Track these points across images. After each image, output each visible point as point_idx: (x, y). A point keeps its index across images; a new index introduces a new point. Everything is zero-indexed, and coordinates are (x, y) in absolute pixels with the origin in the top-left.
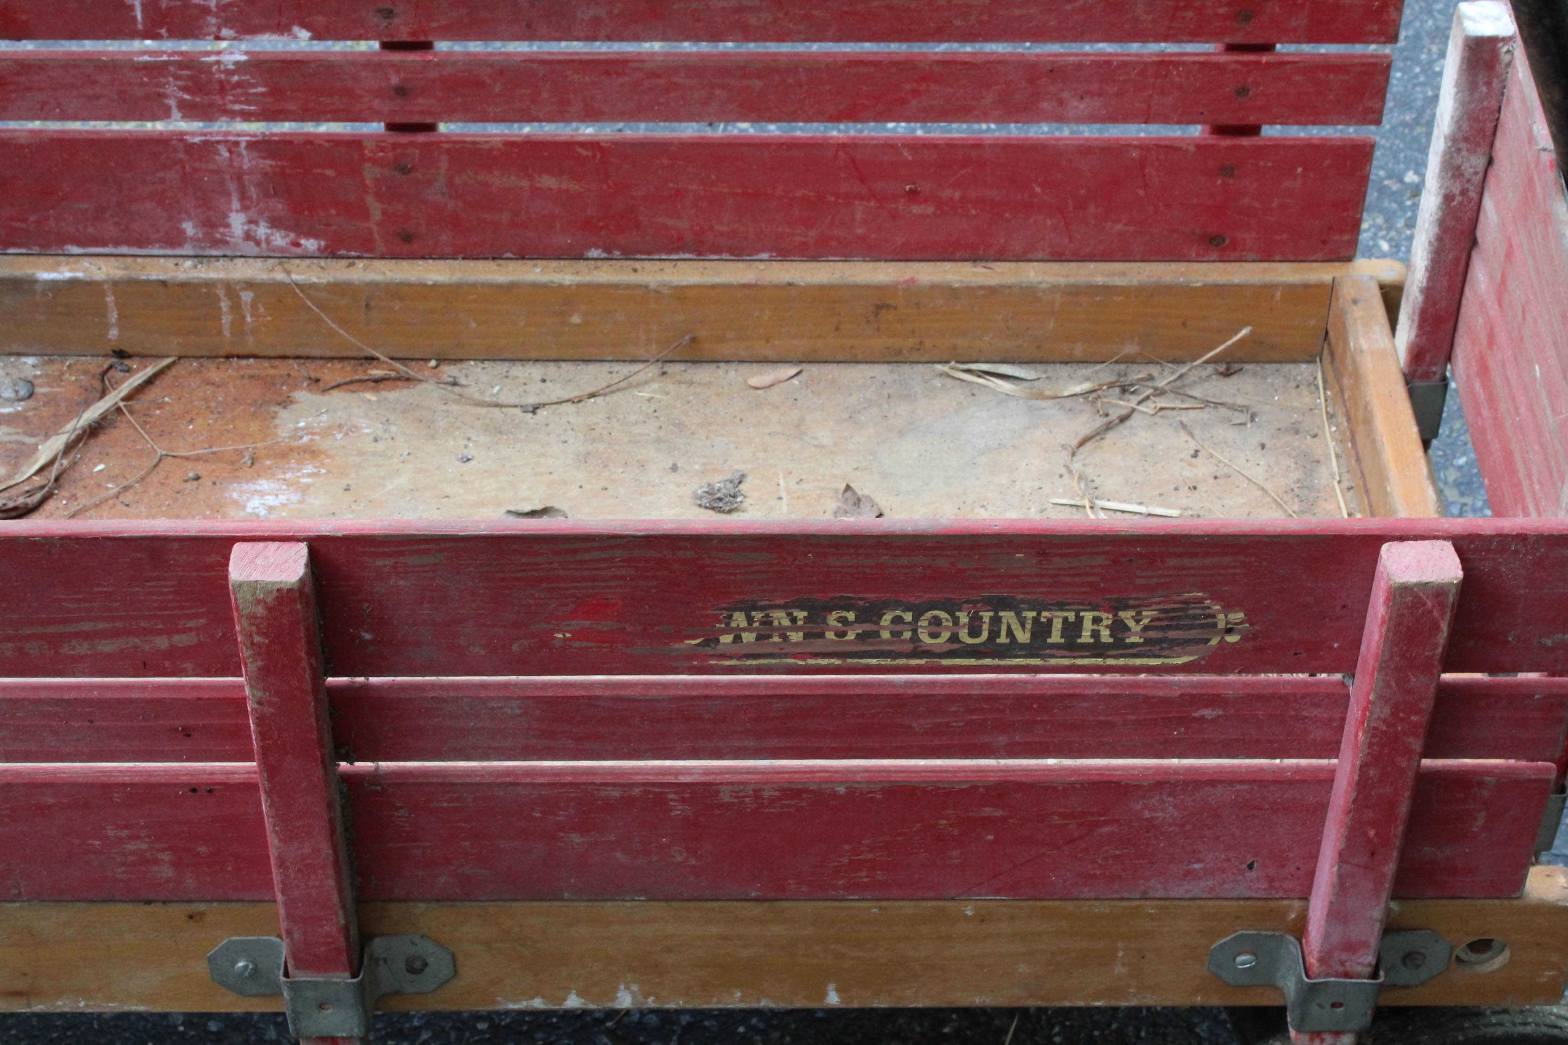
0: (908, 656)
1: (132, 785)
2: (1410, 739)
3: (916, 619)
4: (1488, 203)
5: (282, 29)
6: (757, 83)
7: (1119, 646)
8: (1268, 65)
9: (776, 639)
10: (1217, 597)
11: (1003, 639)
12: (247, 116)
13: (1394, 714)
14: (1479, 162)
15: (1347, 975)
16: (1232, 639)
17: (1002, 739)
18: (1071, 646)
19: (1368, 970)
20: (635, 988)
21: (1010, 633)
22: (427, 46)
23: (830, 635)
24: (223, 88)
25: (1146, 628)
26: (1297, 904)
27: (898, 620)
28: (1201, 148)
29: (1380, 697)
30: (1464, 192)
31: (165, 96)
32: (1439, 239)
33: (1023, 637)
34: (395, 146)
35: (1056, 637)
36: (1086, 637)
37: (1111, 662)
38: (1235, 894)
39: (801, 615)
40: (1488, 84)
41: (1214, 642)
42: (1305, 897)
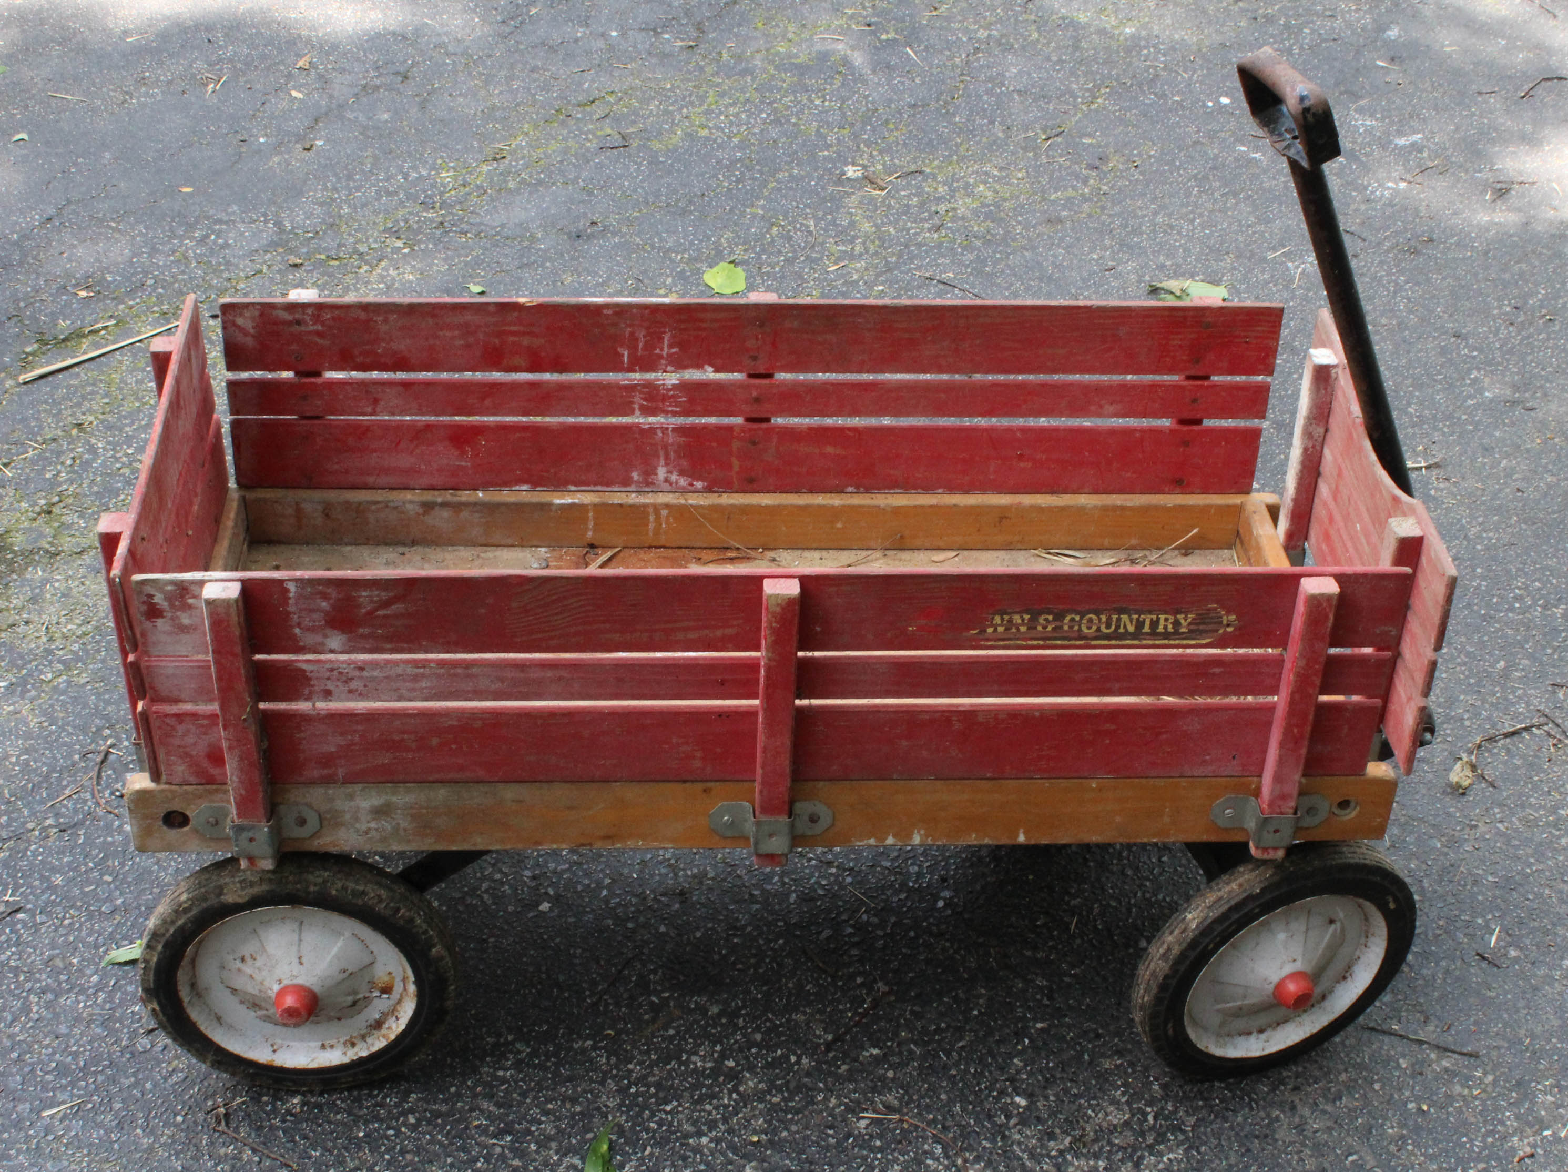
0: (1076, 639)
1: (690, 713)
2: (1314, 678)
3: (1081, 619)
4: (1327, 452)
5: (699, 366)
6: (943, 396)
7: (1176, 634)
8: (1208, 387)
9: (1014, 630)
10: (1223, 607)
11: (1121, 630)
12: (674, 414)
13: (1307, 664)
14: (1321, 430)
15: (1282, 813)
16: (1230, 629)
17: (1117, 686)
18: (1154, 634)
19: (1291, 811)
20: (922, 832)
21: (1125, 627)
22: (770, 376)
23: (1040, 628)
24: (664, 398)
25: (1190, 624)
26: (1255, 779)
27: (1073, 620)
28: (1172, 431)
29: (1301, 655)
30: (1313, 447)
31: (632, 403)
32: (1301, 471)
33: (1131, 629)
34: (750, 430)
35: (1147, 629)
36: (1161, 629)
37: (1172, 642)
38: (1226, 773)
39: (1027, 617)
40: (1326, 389)
41: (1221, 631)
42: (1260, 776)
